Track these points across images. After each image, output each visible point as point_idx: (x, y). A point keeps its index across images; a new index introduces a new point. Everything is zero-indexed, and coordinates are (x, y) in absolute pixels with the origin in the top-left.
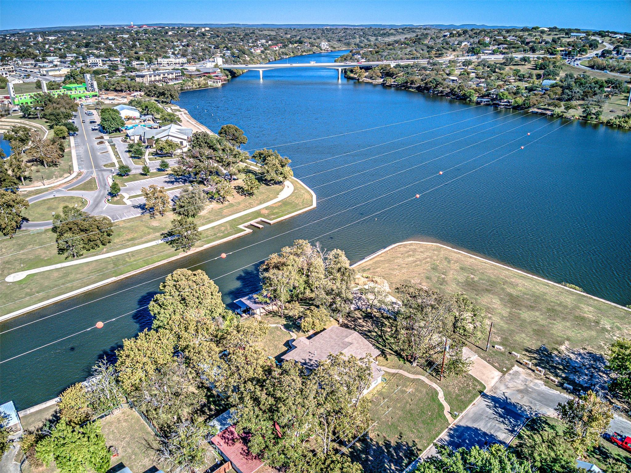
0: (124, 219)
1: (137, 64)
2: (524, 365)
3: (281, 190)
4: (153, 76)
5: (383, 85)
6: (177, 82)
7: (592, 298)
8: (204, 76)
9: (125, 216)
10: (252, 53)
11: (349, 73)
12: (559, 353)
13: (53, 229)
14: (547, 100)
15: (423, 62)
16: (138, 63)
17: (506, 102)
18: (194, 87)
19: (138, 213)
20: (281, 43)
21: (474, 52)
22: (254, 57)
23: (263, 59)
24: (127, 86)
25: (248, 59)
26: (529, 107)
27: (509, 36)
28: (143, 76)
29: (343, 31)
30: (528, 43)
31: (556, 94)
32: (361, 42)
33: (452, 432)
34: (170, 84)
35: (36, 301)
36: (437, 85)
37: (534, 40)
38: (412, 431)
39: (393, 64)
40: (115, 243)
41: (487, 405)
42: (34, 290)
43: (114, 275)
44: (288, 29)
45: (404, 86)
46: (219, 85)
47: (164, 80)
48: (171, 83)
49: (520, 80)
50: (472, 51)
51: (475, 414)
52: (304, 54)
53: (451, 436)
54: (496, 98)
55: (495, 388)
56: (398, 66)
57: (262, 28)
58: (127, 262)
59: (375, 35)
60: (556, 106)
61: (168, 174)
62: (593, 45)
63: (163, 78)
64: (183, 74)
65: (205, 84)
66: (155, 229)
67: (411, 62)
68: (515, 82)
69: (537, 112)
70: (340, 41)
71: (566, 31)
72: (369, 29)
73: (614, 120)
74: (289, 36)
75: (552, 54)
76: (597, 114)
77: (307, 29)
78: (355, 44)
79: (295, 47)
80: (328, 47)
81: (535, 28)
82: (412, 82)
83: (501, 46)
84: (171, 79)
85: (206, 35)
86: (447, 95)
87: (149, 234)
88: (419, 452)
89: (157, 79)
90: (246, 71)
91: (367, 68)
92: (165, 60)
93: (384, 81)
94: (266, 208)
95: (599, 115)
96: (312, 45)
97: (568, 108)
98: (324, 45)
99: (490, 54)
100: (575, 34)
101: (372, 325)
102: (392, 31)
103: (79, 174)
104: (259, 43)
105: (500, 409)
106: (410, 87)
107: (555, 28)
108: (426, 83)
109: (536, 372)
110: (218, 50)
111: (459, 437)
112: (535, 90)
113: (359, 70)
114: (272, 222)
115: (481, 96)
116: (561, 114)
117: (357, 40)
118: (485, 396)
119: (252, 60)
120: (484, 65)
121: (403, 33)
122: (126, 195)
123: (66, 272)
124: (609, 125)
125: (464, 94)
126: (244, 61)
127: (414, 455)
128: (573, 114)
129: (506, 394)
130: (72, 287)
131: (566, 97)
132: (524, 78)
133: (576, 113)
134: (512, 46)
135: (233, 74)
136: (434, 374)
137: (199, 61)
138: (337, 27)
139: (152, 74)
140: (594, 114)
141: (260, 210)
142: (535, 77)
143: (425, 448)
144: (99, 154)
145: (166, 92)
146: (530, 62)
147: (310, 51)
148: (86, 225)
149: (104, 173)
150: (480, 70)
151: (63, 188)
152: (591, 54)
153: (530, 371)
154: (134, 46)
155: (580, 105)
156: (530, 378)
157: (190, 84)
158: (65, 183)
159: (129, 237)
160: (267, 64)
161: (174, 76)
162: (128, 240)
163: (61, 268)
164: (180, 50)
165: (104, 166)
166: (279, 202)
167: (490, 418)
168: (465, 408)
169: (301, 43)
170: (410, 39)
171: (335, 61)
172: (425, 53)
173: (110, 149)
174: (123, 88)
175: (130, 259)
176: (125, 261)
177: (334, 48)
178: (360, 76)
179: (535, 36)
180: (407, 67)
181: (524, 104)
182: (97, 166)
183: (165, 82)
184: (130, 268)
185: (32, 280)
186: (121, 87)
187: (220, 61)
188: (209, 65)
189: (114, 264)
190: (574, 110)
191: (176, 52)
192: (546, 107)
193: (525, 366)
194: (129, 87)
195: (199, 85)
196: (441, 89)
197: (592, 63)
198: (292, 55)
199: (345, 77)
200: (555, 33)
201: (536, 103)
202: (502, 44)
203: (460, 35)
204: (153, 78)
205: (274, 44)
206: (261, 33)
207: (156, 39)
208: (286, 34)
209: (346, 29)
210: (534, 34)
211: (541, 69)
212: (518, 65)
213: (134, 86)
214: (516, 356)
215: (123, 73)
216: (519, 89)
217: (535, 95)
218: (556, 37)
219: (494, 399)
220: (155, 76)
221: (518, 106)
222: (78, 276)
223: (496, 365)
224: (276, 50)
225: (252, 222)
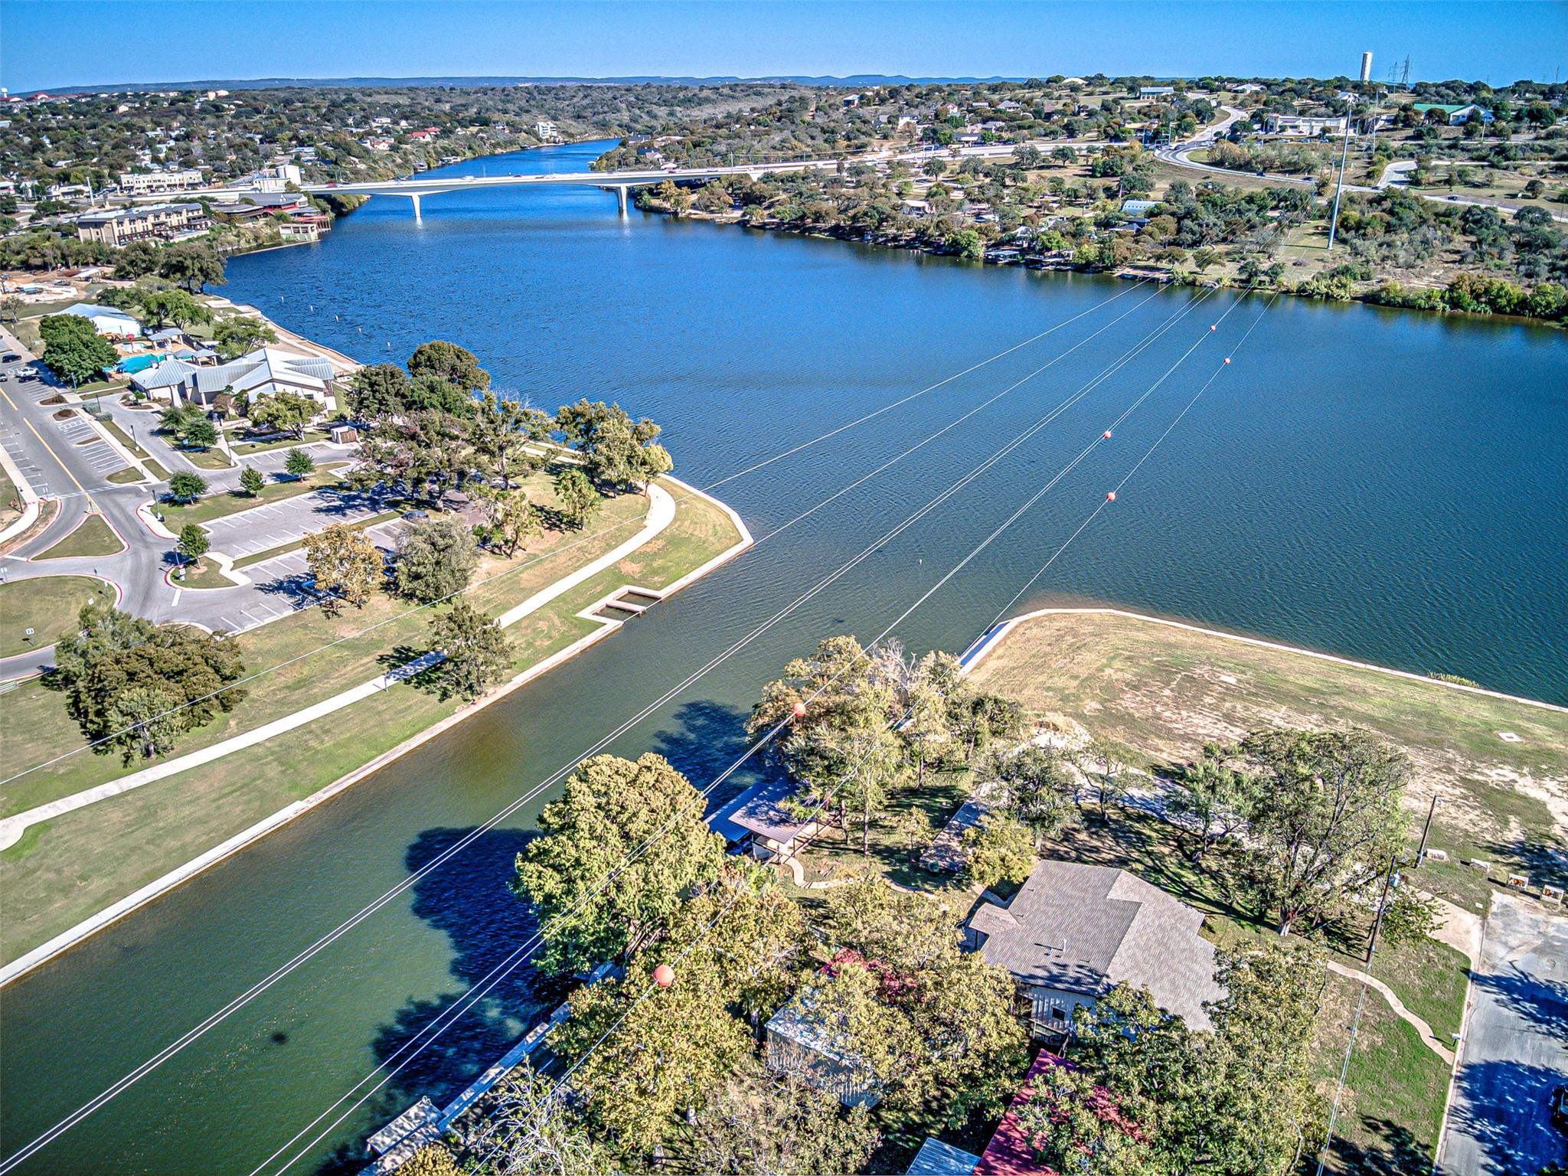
0: (250, 627)
1: (64, 194)
2: (1510, 887)
3: (647, 507)
4: (126, 221)
5: (743, 224)
6: (195, 234)
7: (1516, 703)
8: (266, 215)
9: (251, 621)
10: (367, 151)
11: (646, 197)
12: (1558, 843)
13: (43, 679)
14: (1148, 245)
15: (828, 166)
16: (65, 189)
17: (1055, 256)
18: (243, 244)
19: (286, 607)
20: (435, 124)
21: (939, 140)
22: (375, 162)
23: (399, 166)
24: (59, 253)
25: (362, 167)
26: (1114, 266)
27: (1001, 100)
28: (98, 224)
29: (581, 95)
30: (1048, 116)
31: (1164, 230)
32: (634, 120)
33: (1465, 1084)
34: (176, 240)
35: (90, 907)
36: (881, 221)
37: (1060, 107)
38: (1384, 1105)
39: (755, 174)
40: (253, 700)
41: (1497, 1001)
42: (67, 871)
43: (294, 794)
44: (440, 90)
45: (797, 227)
46: (313, 236)
47: (159, 230)
48: (179, 238)
49: (1070, 204)
50: (933, 138)
51: (1485, 1027)
52: (499, 151)
53: (1470, 1095)
54: (1031, 249)
55: (1486, 956)
56: (768, 178)
57: (369, 88)
58: (317, 752)
59: (666, 103)
60: (1173, 259)
61: (312, 488)
62: (1204, 114)
63: (154, 225)
64: (208, 213)
65: (271, 238)
66: (355, 647)
67: (799, 167)
68: (1060, 208)
69: (1135, 277)
70: (579, 117)
71: (1129, 84)
72: (644, 88)
73: (1315, 283)
74: (447, 107)
75: (1116, 138)
76: (1274, 273)
77: (487, 88)
78: (620, 126)
79: (474, 136)
80: (555, 134)
81: (1057, 80)
82: (818, 217)
83: (990, 125)
84: (178, 228)
85: (224, 110)
86: (910, 244)
87: (343, 661)
88: (1428, 1153)
89: (140, 229)
90: (366, 197)
91: (693, 185)
92: (142, 177)
93: (744, 215)
94: (632, 557)
95: (1276, 274)
96: (514, 128)
97: (1203, 261)
98: (546, 128)
99: (975, 143)
100: (1150, 89)
101: (1118, 844)
102: (706, 93)
103: (47, 510)
104: (374, 125)
105: (1528, 1005)
106: (814, 229)
107: (1100, 77)
108: (854, 218)
109: (1544, 898)
110: (277, 147)
111: (1488, 1094)
112: (1114, 226)
113: (674, 190)
114: (663, 594)
115: (993, 245)
116: (1191, 279)
117: (625, 116)
118: (1478, 979)
119: (374, 169)
120: (976, 172)
121: (733, 97)
122: (225, 562)
123: (146, 804)
124: (1303, 294)
125: (955, 241)
126: (356, 172)
127: (1420, 1162)
128: (1216, 277)
129: (1518, 965)
130: (183, 847)
131: (1189, 237)
132: (1076, 197)
133: (1224, 273)
134: (1015, 124)
135: (338, 207)
136: (1343, 948)
137: (234, 177)
138: (568, 84)
139: (124, 217)
140: (1266, 273)
141: (616, 566)
142: (1102, 195)
143: (1435, 1137)
144: (75, 446)
145: (188, 262)
146: (1074, 161)
147: (512, 143)
148: (174, 659)
149: (122, 500)
150: (973, 183)
151: (15, 554)
152: (1205, 133)
153: (1531, 900)
154: (38, 147)
155: (1228, 254)
156: (1540, 917)
157: (231, 238)
158: (16, 537)
159: (289, 678)
160: (410, 179)
161: (184, 219)
162: (287, 687)
163: (124, 794)
164: (170, 149)
165: (110, 478)
166: (656, 538)
167: (1522, 1032)
168: (1459, 1019)
169: (485, 123)
170: (766, 111)
171: (593, 169)
172: (819, 142)
173: (99, 428)
174: (49, 259)
175: (322, 742)
176: (308, 749)
177: (572, 135)
178: (677, 203)
179: (1060, 98)
180: (792, 179)
181: (1102, 260)
182: (88, 482)
183: (160, 235)
184: (332, 769)
185: (47, 842)
186: (43, 256)
187: (294, 174)
188: (270, 187)
189: (281, 764)
190: (1217, 267)
191: (162, 156)
192: (1152, 263)
193: (1513, 888)
194: (64, 257)
195: (256, 239)
196: (892, 231)
197: (1217, 155)
198: (469, 154)
199: (637, 207)
200: (1103, 89)
201: (1128, 255)
202: (992, 119)
203: (883, 101)
204: (127, 228)
205: (416, 129)
206: (369, 99)
207: (94, 126)
208: (438, 101)
209: (587, 88)
210: (1056, 94)
211: (1105, 175)
212: (1049, 167)
213: (79, 253)
214: (1483, 870)
215: (33, 219)
216: (1081, 224)
217: (1120, 235)
218: (1110, 97)
219: (1503, 984)
220: (132, 221)
221: (1088, 264)
222: (186, 811)
223: (1456, 897)
224: (428, 143)
225: (611, 599)
